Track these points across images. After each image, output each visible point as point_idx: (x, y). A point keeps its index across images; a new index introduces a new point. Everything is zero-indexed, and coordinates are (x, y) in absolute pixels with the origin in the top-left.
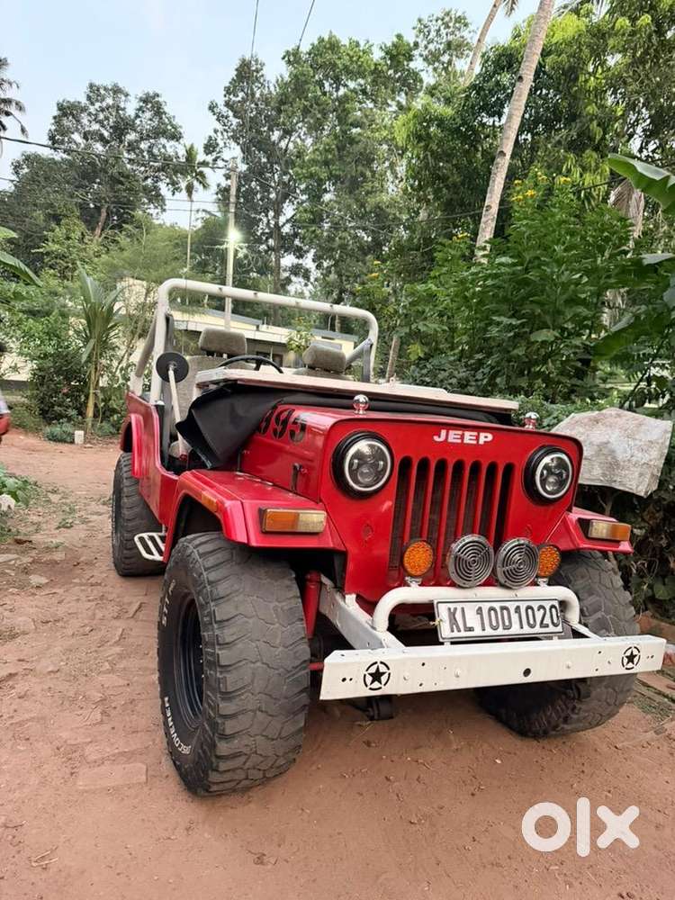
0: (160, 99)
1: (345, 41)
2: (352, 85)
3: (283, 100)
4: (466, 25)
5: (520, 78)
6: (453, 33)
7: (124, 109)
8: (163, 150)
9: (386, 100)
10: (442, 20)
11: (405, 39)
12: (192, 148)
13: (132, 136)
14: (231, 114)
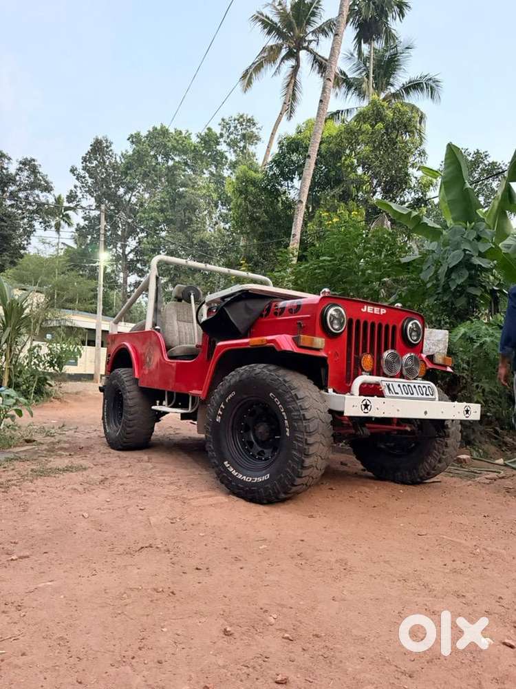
0: (36, 163)
1: (172, 130)
2: (177, 159)
3: (129, 167)
4: (254, 124)
5: (309, 156)
6: (245, 129)
7: (7, 169)
8: (37, 199)
9: (202, 170)
10: (238, 120)
11: (213, 130)
12: (60, 197)
13: (13, 188)
14: (87, 175)
